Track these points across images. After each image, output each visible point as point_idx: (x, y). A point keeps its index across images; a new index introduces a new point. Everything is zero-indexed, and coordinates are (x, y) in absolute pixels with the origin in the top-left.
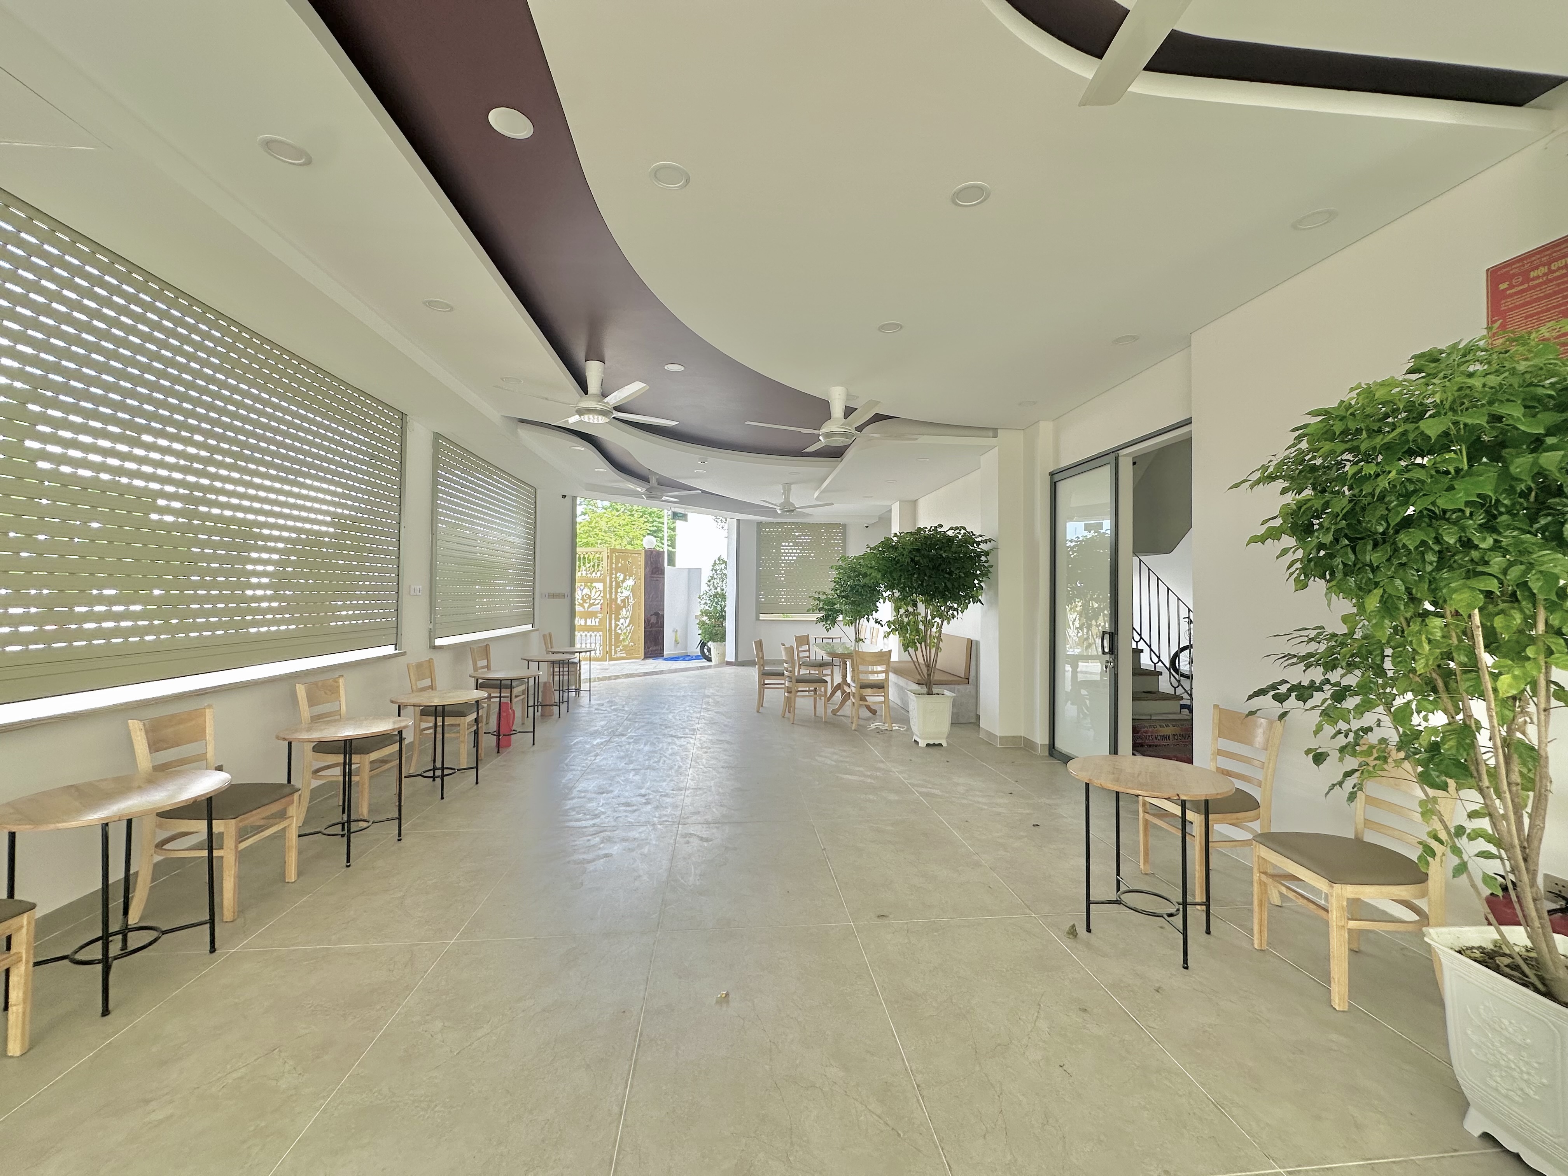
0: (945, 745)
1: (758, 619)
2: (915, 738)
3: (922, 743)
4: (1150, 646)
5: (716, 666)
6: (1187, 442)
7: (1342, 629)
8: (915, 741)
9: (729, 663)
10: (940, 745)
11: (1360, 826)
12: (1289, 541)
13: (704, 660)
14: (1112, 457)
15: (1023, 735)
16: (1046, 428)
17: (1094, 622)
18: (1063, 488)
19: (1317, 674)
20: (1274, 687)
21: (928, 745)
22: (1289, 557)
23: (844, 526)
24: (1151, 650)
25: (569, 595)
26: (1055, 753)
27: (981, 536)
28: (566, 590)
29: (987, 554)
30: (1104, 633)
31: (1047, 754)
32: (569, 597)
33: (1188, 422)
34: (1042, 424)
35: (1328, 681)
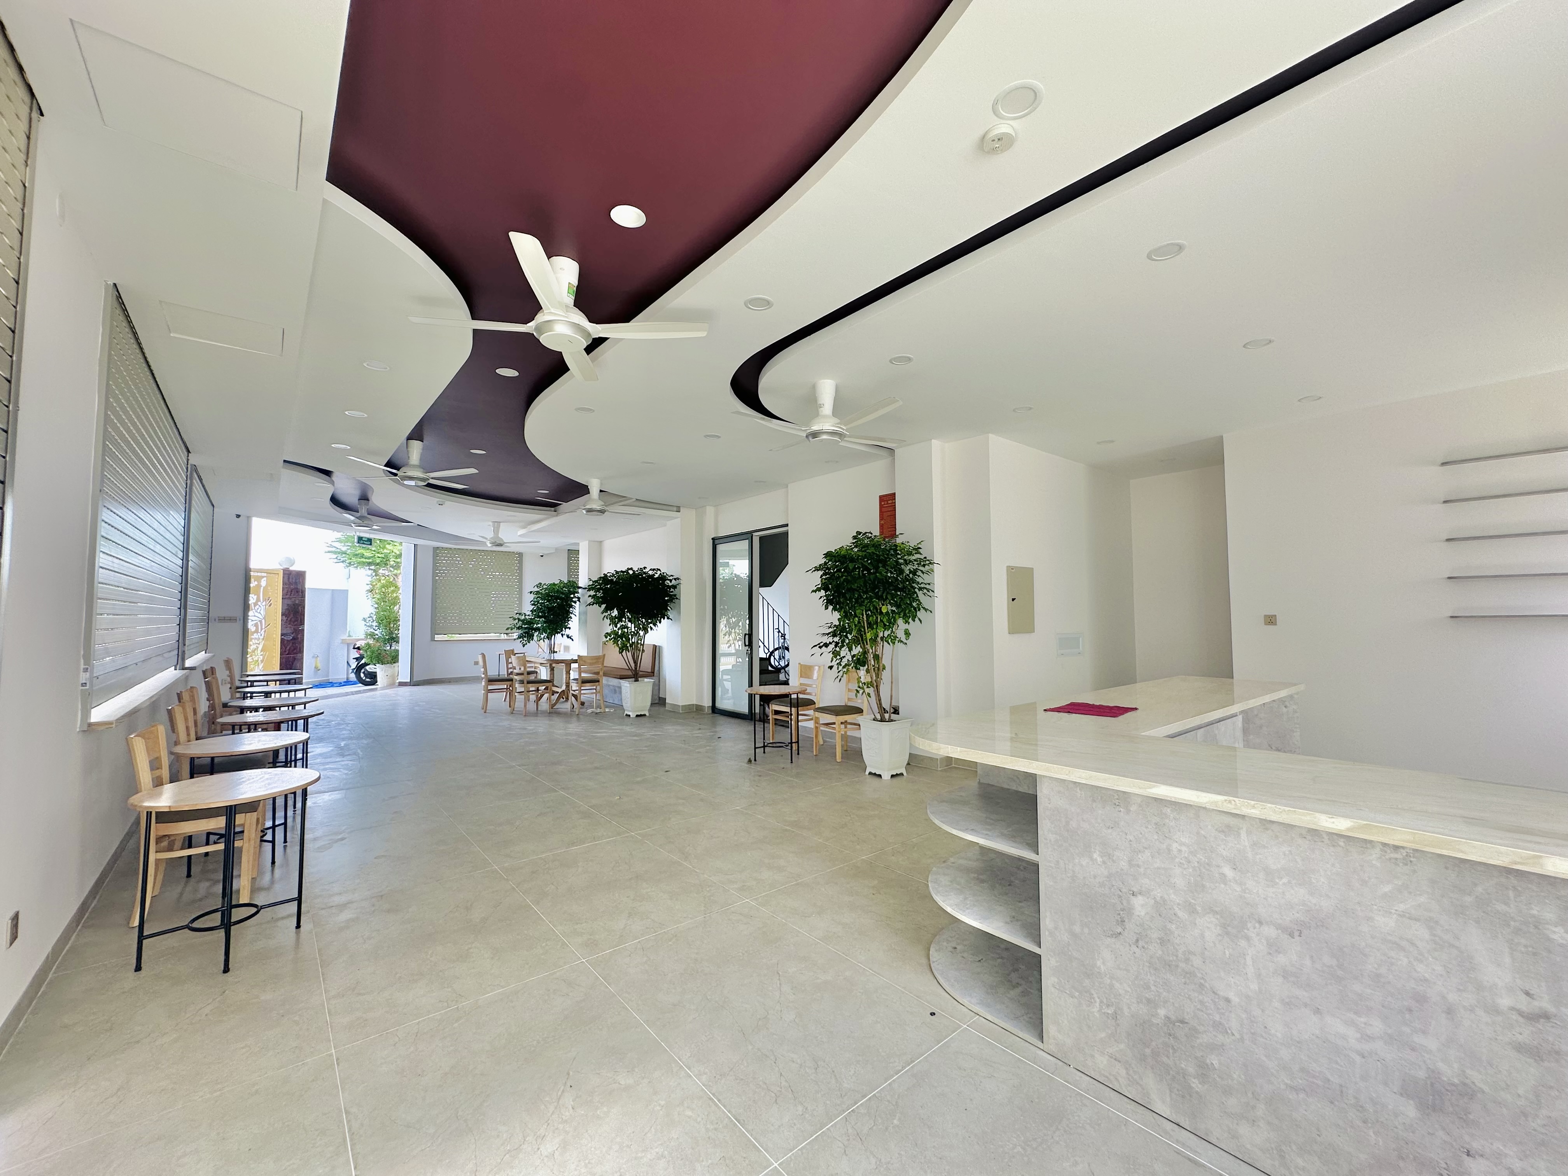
0: (647, 714)
1: (433, 639)
2: (626, 712)
3: (633, 715)
4: (763, 644)
5: (383, 688)
6: (786, 534)
7: (837, 623)
8: (626, 715)
9: (402, 684)
10: (645, 715)
11: (847, 701)
12: (823, 593)
13: (361, 685)
14: (748, 535)
15: (695, 703)
16: (710, 510)
17: (733, 631)
18: (721, 548)
19: (831, 639)
20: (819, 644)
21: (637, 716)
22: (822, 599)
23: (520, 555)
24: (764, 646)
25: (242, 618)
26: (716, 711)
27: (672, 576)
28: (239, 614)
29: (675, 587)
30: (745, 635)
31: (711, 712)
32: (242, 621)
33: (787, 525)
34: (708, 508)
35: (833, 641)
